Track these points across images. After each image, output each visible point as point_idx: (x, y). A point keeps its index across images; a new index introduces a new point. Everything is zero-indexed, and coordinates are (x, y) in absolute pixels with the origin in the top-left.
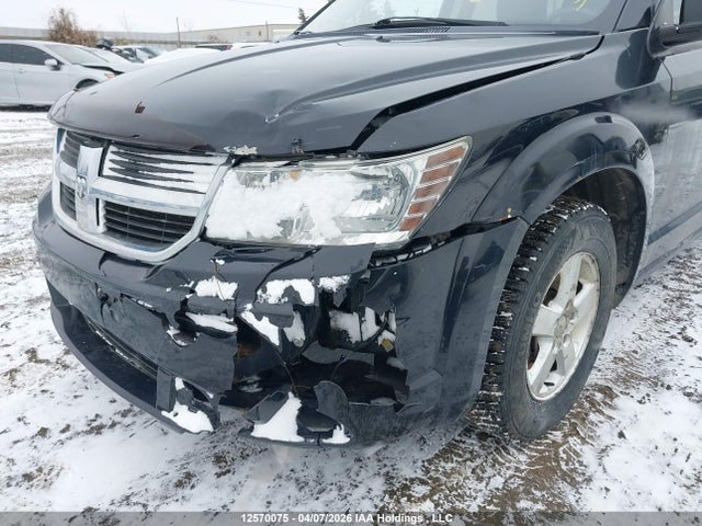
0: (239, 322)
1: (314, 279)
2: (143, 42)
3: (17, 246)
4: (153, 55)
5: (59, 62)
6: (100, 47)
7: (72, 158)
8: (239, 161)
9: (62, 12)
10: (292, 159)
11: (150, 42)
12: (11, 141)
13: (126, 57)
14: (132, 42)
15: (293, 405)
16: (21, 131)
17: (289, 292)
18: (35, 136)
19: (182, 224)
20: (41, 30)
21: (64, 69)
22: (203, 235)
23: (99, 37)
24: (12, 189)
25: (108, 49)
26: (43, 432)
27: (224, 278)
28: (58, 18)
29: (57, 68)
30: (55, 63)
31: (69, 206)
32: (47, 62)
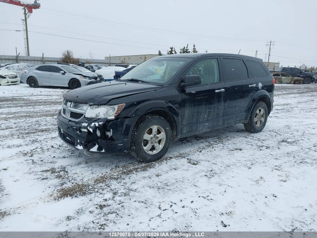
0: (88, 130)
1: (98, 123)
2: (96, 63)
3: (49, 127)
4: (99, 68)
5: (65, 72)
6: (80, 65)
7: (66, 104)
8: (91, 105)
9: (68, 52)
10: (98, 105)
11: (99, 63)
12: (47, 98)
13: (89, 69)
14: (92, 63)
15: (97, 146)
16: (50, 95)
17: (95, 124)
18: (54, 97)
19: (81, 115)
20: (60, 58)
21: (66, 74)
22: (85, 117)
23: (80, 61)
24: (47, 113)
25: (83, 66)
26: (54, 157)
27: (86, 123)
28: (66, 54)
29: (64, 74)
30: (63, 72)
31: (64, 113)
32: (61, 72)
